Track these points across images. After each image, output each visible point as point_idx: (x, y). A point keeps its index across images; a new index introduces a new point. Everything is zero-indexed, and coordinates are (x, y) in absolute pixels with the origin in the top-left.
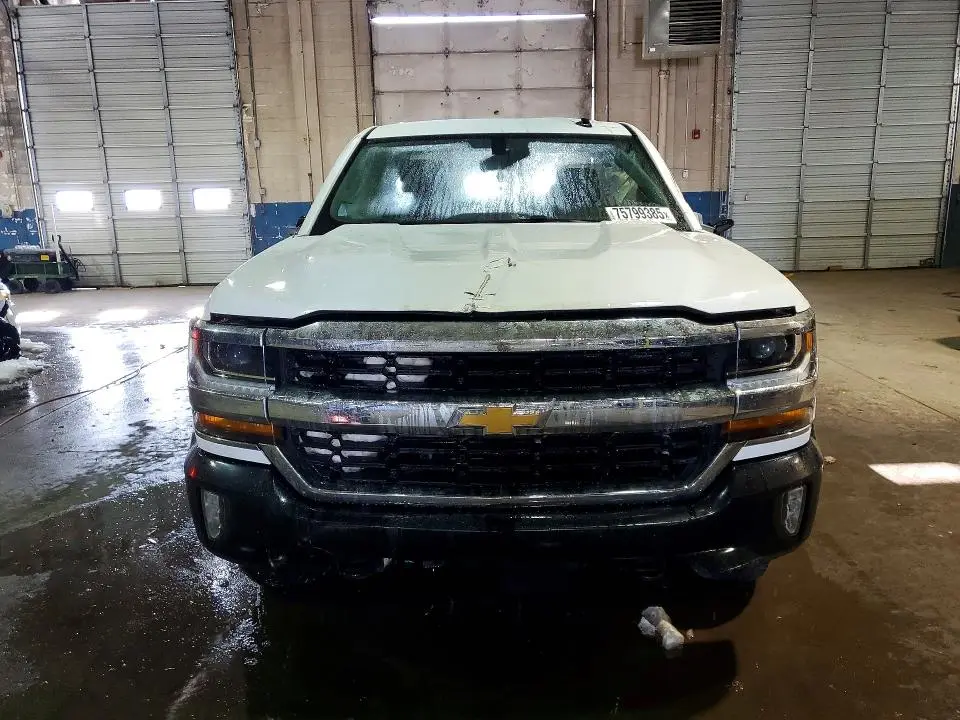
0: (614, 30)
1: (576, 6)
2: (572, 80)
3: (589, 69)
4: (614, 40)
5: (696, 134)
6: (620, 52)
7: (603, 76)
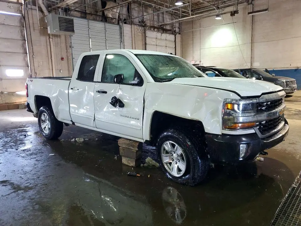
0: (31, 22)
1: (17, 11)
2: (19, 37)
3: (24, 33)
4: (31, 25)
5: (62, 59)
6: (34, 30)
7: (29, 36)
